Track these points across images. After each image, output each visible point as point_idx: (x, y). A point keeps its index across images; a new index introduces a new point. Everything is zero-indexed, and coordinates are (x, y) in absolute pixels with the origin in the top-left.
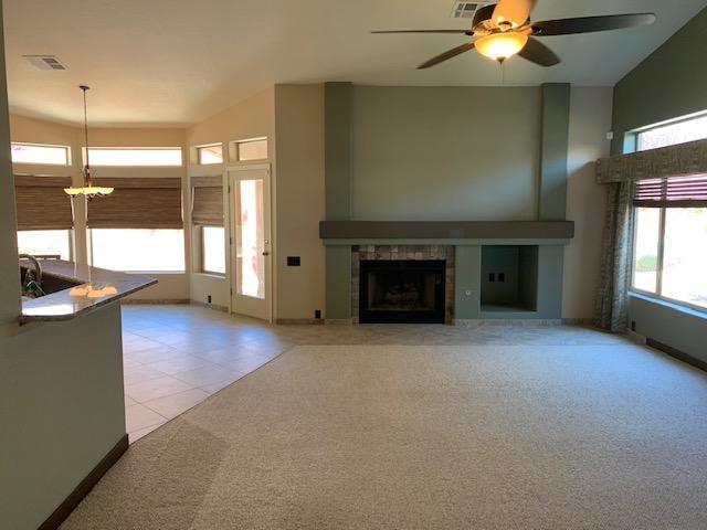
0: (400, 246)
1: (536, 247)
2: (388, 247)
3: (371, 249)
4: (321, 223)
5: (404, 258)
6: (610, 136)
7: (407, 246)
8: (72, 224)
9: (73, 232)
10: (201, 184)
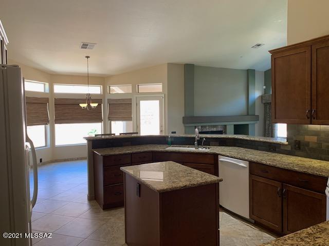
0: (209, 126)
1: (248, 125)
2: (205, 126)
4: (183, 117)
5: (210, 130)
6: (264, 87)
7: (211, 126)
8: (48, 122)
9: (48, 126)
10: (115, 102)
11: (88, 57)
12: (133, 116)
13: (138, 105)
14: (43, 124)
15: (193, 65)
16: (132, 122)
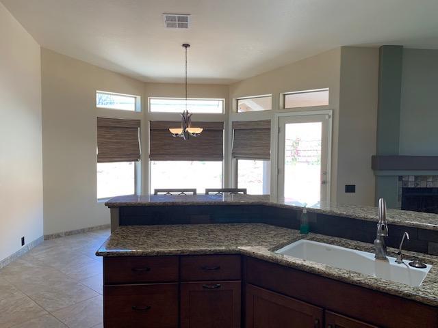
0: (434, 177)
3: (412, 179)
8: (139, 157)
9: (139, 163)
10: (243, 127)
11: (186, 46)
12: (273, 151)
13: (281, 131)
14: (133, 161)
15: (401, 47)
16: (270, 162)
